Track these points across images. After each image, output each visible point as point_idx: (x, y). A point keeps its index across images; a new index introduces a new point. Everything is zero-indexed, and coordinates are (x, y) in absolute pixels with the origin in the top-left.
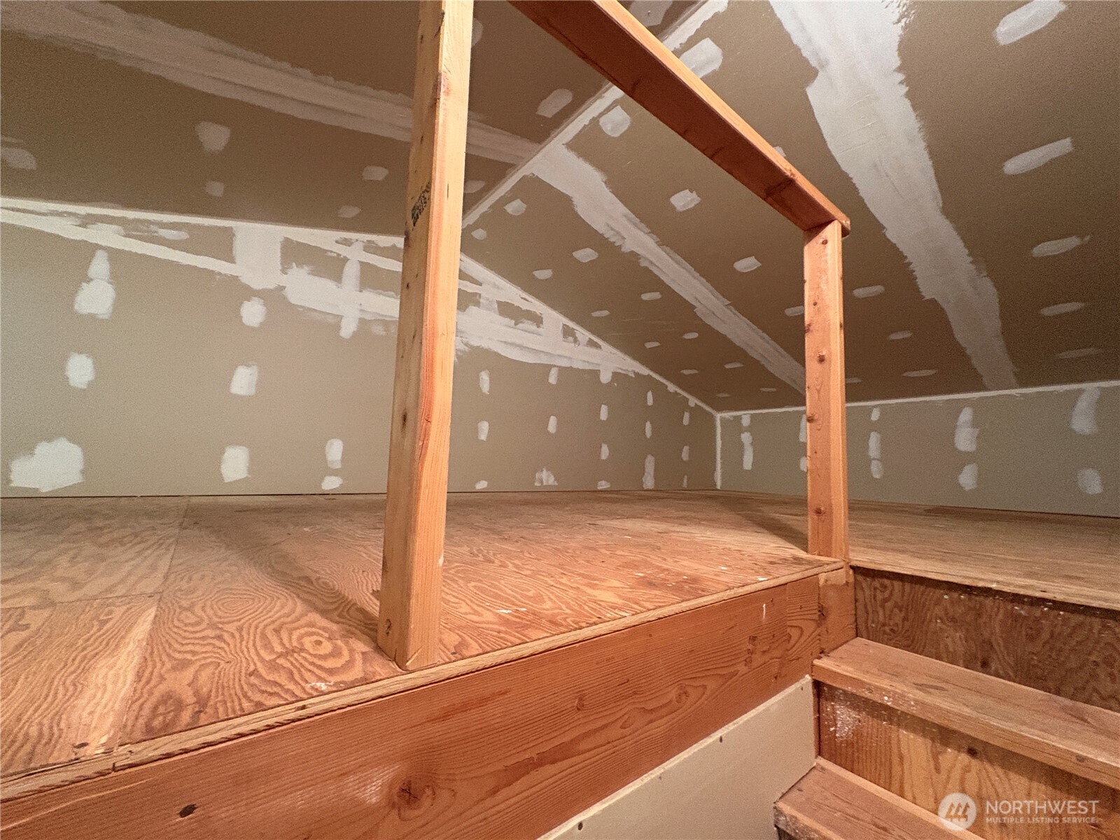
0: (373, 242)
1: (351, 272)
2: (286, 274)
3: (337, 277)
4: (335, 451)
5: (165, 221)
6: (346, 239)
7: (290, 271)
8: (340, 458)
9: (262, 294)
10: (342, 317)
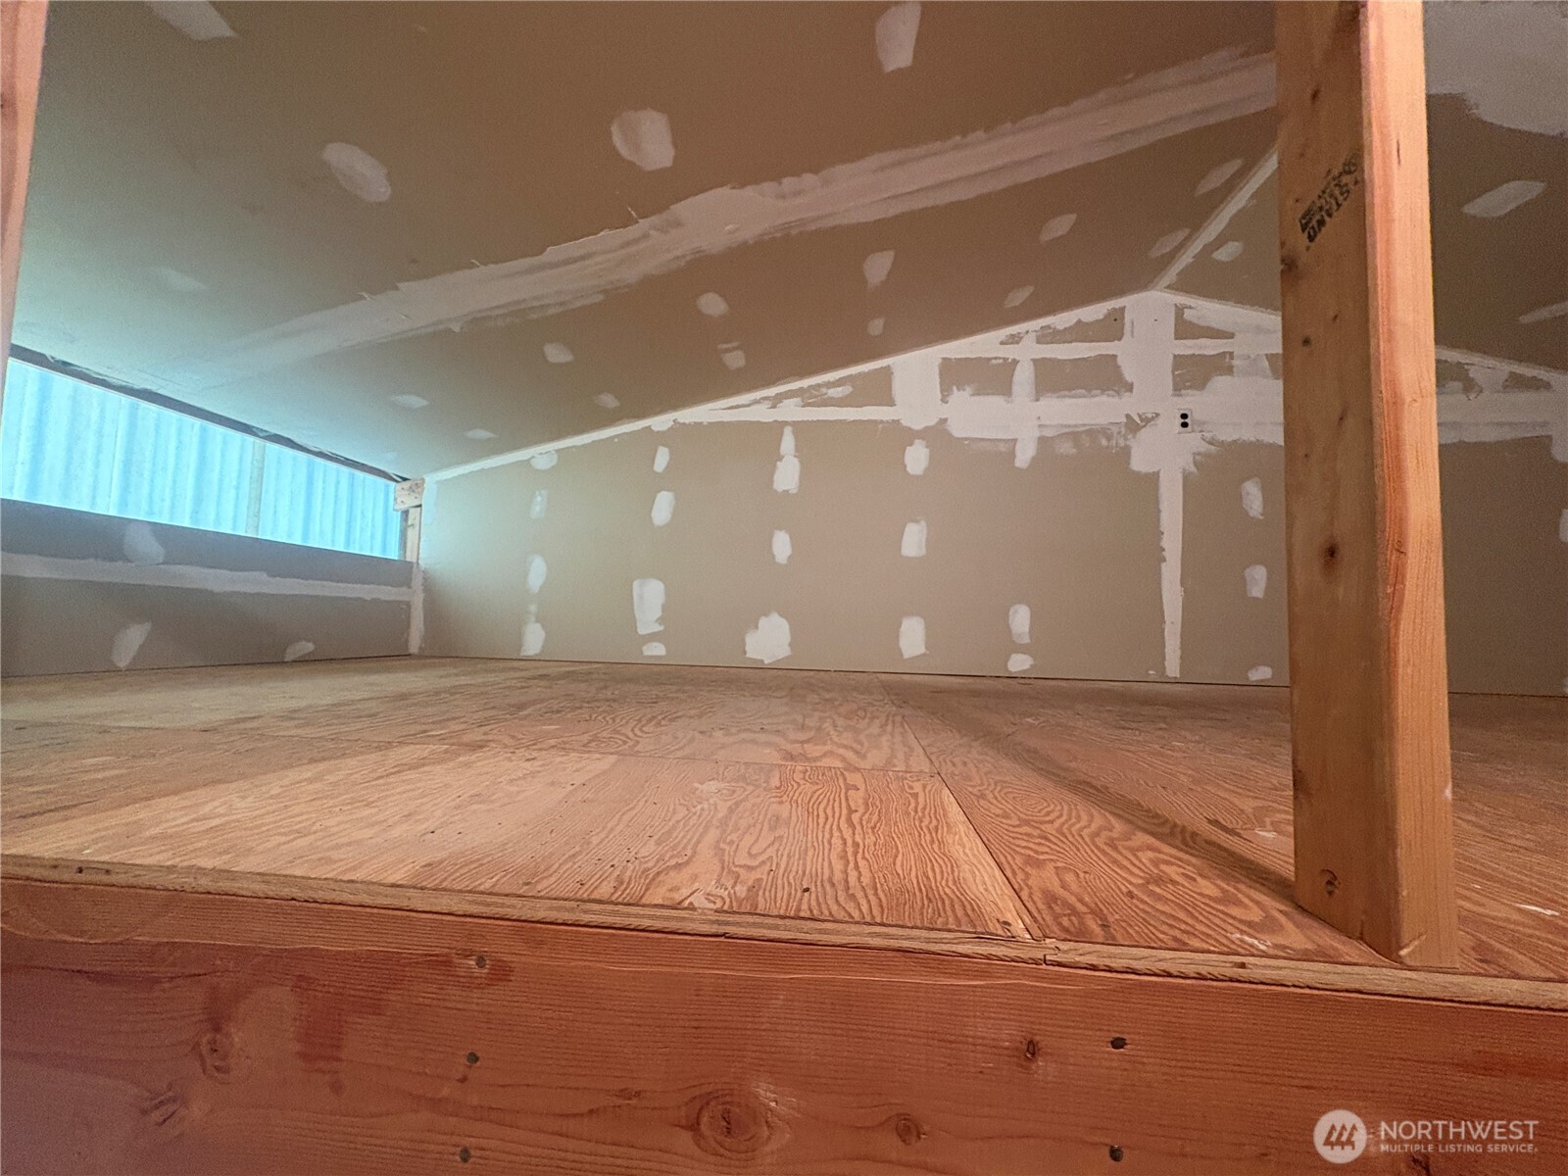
0: (1049, 327)
1: (1024, 376)
2: (947, 402)
3: (1005, 390)
4: (1021, 620)
5: (832, 380)
6: (1012, 335)
7: (951, 399)
8: (1027, 630)
9: (924, 434)
10: (1015, 441)
